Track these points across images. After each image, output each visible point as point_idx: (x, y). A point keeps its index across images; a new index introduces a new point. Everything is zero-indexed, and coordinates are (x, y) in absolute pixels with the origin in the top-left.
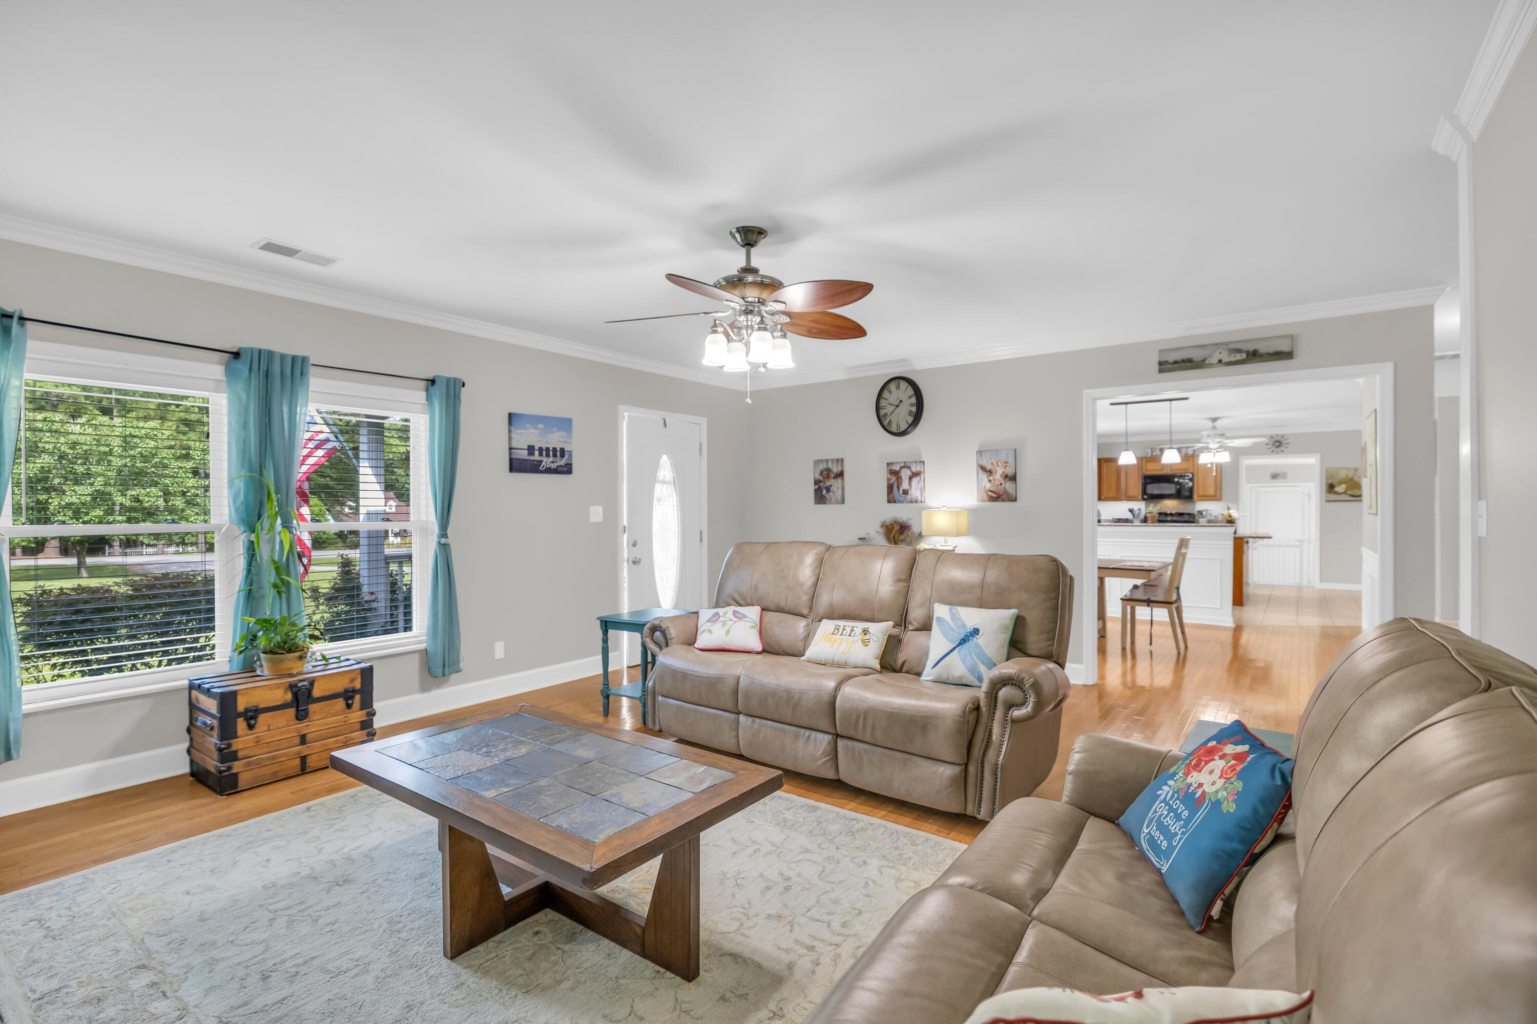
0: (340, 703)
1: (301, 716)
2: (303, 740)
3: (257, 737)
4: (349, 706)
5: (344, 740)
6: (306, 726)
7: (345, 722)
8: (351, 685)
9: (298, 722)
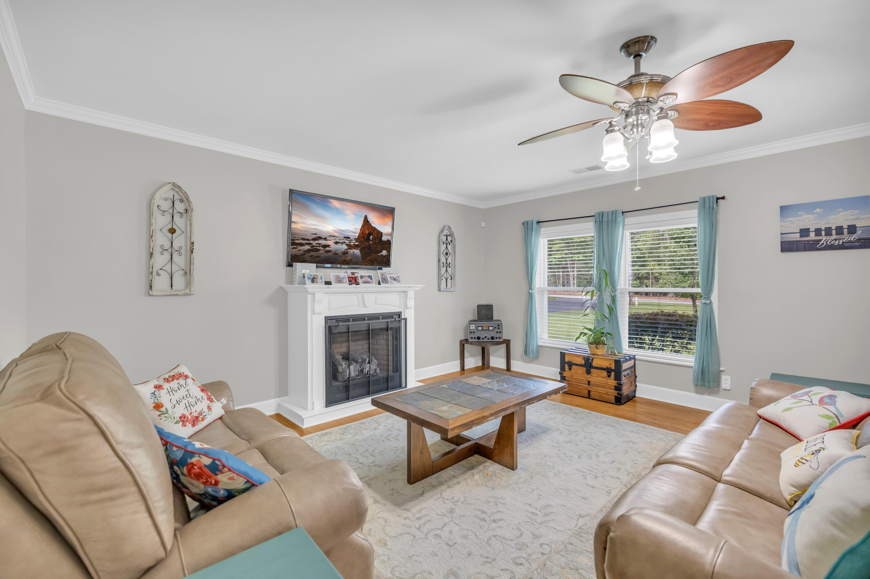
0: (605, 373)
1: (588, 372)
2: (589, 383)
3: (571, 374)
4: (609, 376)
5: (606, 391)
6: (590, 377)
7: (606, 383)
8: (610, 367)
9: (587, 374)
